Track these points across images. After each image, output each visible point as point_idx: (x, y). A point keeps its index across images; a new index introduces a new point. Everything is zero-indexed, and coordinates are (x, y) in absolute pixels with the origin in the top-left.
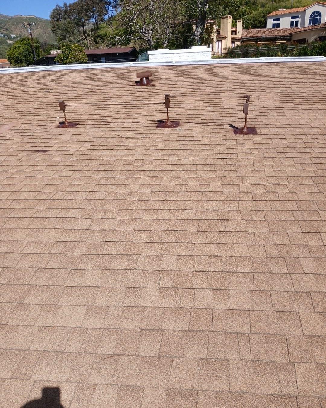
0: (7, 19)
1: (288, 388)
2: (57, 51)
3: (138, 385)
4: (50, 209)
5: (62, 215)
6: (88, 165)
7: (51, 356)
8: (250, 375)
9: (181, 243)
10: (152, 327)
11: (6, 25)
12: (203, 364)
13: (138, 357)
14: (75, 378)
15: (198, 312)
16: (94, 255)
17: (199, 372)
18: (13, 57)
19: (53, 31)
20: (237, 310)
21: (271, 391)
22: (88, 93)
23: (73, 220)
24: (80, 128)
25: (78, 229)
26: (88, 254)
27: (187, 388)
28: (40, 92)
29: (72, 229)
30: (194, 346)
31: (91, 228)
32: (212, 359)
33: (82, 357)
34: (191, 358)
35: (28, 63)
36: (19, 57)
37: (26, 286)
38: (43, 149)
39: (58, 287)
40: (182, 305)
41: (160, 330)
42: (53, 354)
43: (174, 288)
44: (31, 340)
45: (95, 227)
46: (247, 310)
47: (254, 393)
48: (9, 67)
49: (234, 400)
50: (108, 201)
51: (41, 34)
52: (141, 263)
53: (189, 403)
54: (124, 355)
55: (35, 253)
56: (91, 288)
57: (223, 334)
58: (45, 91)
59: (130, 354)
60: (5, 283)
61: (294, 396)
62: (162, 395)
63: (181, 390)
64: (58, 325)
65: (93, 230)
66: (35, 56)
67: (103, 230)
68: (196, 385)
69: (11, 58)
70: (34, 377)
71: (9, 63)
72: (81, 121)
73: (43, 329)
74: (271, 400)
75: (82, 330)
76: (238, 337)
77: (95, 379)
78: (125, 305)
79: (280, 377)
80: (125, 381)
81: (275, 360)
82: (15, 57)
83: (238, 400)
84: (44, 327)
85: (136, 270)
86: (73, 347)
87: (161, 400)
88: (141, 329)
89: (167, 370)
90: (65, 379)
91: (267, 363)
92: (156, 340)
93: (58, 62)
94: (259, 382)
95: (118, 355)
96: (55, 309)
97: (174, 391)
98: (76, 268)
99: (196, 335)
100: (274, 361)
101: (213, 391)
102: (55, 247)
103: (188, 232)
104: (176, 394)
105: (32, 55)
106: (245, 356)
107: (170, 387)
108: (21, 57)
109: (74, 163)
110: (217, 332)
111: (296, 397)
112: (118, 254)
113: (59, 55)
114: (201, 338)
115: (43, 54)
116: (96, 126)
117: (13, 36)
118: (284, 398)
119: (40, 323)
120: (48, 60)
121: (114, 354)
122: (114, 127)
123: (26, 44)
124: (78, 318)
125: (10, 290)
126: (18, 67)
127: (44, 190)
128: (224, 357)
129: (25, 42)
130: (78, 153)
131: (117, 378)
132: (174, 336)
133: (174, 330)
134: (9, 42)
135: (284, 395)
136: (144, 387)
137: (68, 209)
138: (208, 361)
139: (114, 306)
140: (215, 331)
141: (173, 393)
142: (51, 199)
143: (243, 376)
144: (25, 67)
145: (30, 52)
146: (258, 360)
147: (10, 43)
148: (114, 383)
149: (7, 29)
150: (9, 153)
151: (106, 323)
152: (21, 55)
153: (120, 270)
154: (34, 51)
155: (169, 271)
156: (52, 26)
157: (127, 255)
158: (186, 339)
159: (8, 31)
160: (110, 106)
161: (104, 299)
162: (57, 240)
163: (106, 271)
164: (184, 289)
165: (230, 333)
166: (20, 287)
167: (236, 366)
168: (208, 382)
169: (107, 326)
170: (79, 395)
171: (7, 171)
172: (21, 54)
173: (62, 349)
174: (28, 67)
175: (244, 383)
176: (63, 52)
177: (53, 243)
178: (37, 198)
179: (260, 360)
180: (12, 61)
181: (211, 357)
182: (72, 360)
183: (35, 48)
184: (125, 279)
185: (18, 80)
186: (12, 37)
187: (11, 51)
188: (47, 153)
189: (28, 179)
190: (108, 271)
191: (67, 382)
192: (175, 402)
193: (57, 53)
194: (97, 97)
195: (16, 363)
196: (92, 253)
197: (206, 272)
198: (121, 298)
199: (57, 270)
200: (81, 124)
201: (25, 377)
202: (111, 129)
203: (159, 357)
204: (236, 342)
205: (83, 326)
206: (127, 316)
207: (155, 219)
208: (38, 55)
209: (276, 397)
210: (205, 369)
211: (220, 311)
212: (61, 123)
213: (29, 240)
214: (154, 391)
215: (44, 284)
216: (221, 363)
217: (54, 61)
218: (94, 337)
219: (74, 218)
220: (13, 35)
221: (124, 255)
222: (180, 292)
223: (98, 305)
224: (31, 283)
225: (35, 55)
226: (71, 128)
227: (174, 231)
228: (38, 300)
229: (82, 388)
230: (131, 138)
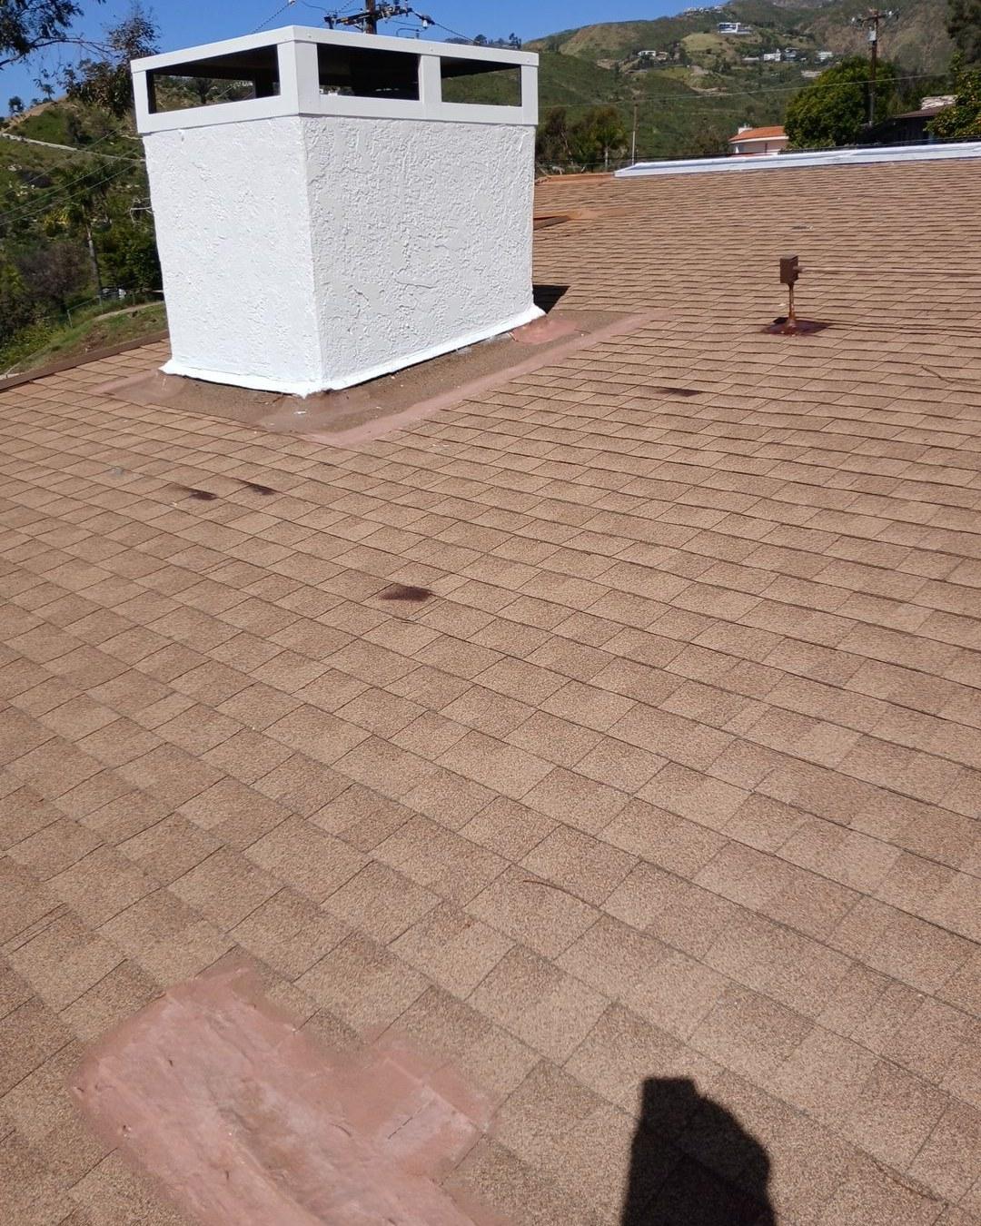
0: (818, 5)
1: (939, 1171)
2: (945, 97)
3: (555, 963)
4: (611, 536)
5: (629, 556)
6: (778, 444)
7: (428, 831)
8: (847, 1086)
9: (901, 706)
10: (669, 866)
11: (811, 24)
12: (739, 1001)
13: (595, 911)
14: (444, 889)
15: (818, 886)
16: (643, 664)
17: (717, 1011)
18: (803, 121)
19: (952, 31)
20: (939, 927)
21: (878, 1150)
22: (922, 237)
23: (646, 571)
24: (825, 339)
25: (644, 597)
26: (628, 659)
27: (661, 1025)
28: (782, 229)
29: (629, 593)
30: (747, 951)
31: (676, 603)
32: (771, 999)
33: (482, 857)
34: (718, 972)
35: (844, 137)
36: (820, 120)
37: (464, 682)
38: (686, 388)
39: (524, 706)
40: (783, 853)
41: (686, 880)
42: (434, 827)
43: (792, 806)
44: (411, 785)
45: (689, 604)
46: (971, 941)
47: (824, 1127)
48: (782, 152)
49: (758, 1112)
50: (765, 546)
51: (917, 42)
52: (746, 719)
53: (645, 1057)
54: (568, 892)
55: (520, 624)
56: (589, 731)
57: (849, 962)
58: (795, 228)
59: (581, 895)
60: (430, 663)
61: (941, 1199)
62: (595, 1008)
63: (645, 1023)
64: (476, 778)
65: (679, 609)
66: (872, 114)
67: (704, 615)
68: (686, 1031)
69: (795, 122)
70: (375, 854)
71: (787, 138)
72: (842, 318)
73: (444, 776)
74: (862, 1168)
75: (517, 808)
76: (886, 988)
77: (479, 909)
78: (639, 795)
79: (936, 1137)
80: (536, 941)
81: (954, 1091)
82: (806, 122)
83: (768, 1118)
84: (450, 772)
85: (722, 731)
86: (477, 832)
87: (584, 1017)
88: (642, 860)
89: (640, 967)
90: (425, 882)
91: (926, 1087)
92: (662, 898)
93: (937, 133)
94: (861, 1113)
95: (555, 887)
96: (491, 746)
97: (628, 1016)
98: (584, 680)
99: (769, 932)
100: (949, 1093)
101: (719, 1064)
102: (568, 623)
103: (949, 684)
104: (627, 1025)
105: (862, 112)
106: (869, 1038)
107: (623, 1002)
108: (827, 120)
109: (743, 433)
110: (833, 949)
111: (947, 1205)
112: (703, 680)
113: (945, 111)
114: (777, 945)
115: (898, 109)
116: (878, 336)
117: (823, 55)
118: (903, 1186)
119: (446, 761)
120: (906, 128)
121: (548, 880)
122: (934, 344)
123: (853, 79)
124: (523, 781)
125: (431, 681)
126: (808, 151)
127: (627, 490)
128: (809, 1011)
129: (849, 73)
130: (773, 408)
131: (523, 928)
132: (711, 910)
133: (719, 896)
134: (808, 74)
135: (912, 1181)
136: (565, 972)
137: (652, 544)
138: (758, 999)
139: (612, 787)
140: (828, 946)
141: (620, 1019)
142: (630, 513)
143: (825, 1077)
144: (830, 150)
145: (858, 105)
146: (899, 1066)
147: (809, 76)
148: (510, 934)
149: (811, 37)
150: (601, 388)
151: (573, 815)
152: (827, 115)
153: (682, 717)
154: (872, 100)
155: (810, 763)
156: (953, 13)
157: (722, 690)
158: (736, 928)
159: (814, 40)
160: (966, 280)
161: (600, 766)
162: (582, 609)
163: (646, 708)
164: (819, 820)
165: (874, 971)
166: (451, 681)
167: (825, 1047)
168: (721, 1039)
169: (572, 822)
170: (433, 922)
171: (571, 430)
172: (828, 110)
173: (455, 826)
174: (839, 149)
175: (814, 1091)
176: (960, 102)
177: (569, 612)
178: (600, 505)
179: (905, 1066)
180: (796, 131)
181: (772, 994)
182: (461, 854)
183: (876, 90)
184: (680, 740)
185: (742, 192)
186: (819, 60)
187: (800, 103)
188: (690, 399)
189: (605, 457)
190: (651, 710)
191: (426, 887)
192: (614, 1037)
193: (941, 104)
194: (942, 249)
195: (361, 816)
196: (640, 659)
197: (922, 802)
198: (640, 777)
199: (543, 671)
200: (835, 326)
201: (360, 846)
202: (917, 350)
203: (643, 934)
204: (870, 997)
205: (523, 801)
206: (630, 820)
207: (868, 624)
208: (883, 110)
209: (881, 1170)
210: (737, 1011)
211: (886, 910)
212: (781, 321)
213: (526, 592)
214: (583, 991)
215: (500, 691)
216: (790, 1021)
217: (924, 130)
218: (532, 832)
219: (651, 568)
220: (825, 53)
221: (714, 687)
222: (800, 821)
223: (579, 772)
224: (475, 681)
225: (872, 111)
226: (797, 337)
227: (902, 670)
228: (468, 718)
229: (445, 914)
230: (967, 382)
